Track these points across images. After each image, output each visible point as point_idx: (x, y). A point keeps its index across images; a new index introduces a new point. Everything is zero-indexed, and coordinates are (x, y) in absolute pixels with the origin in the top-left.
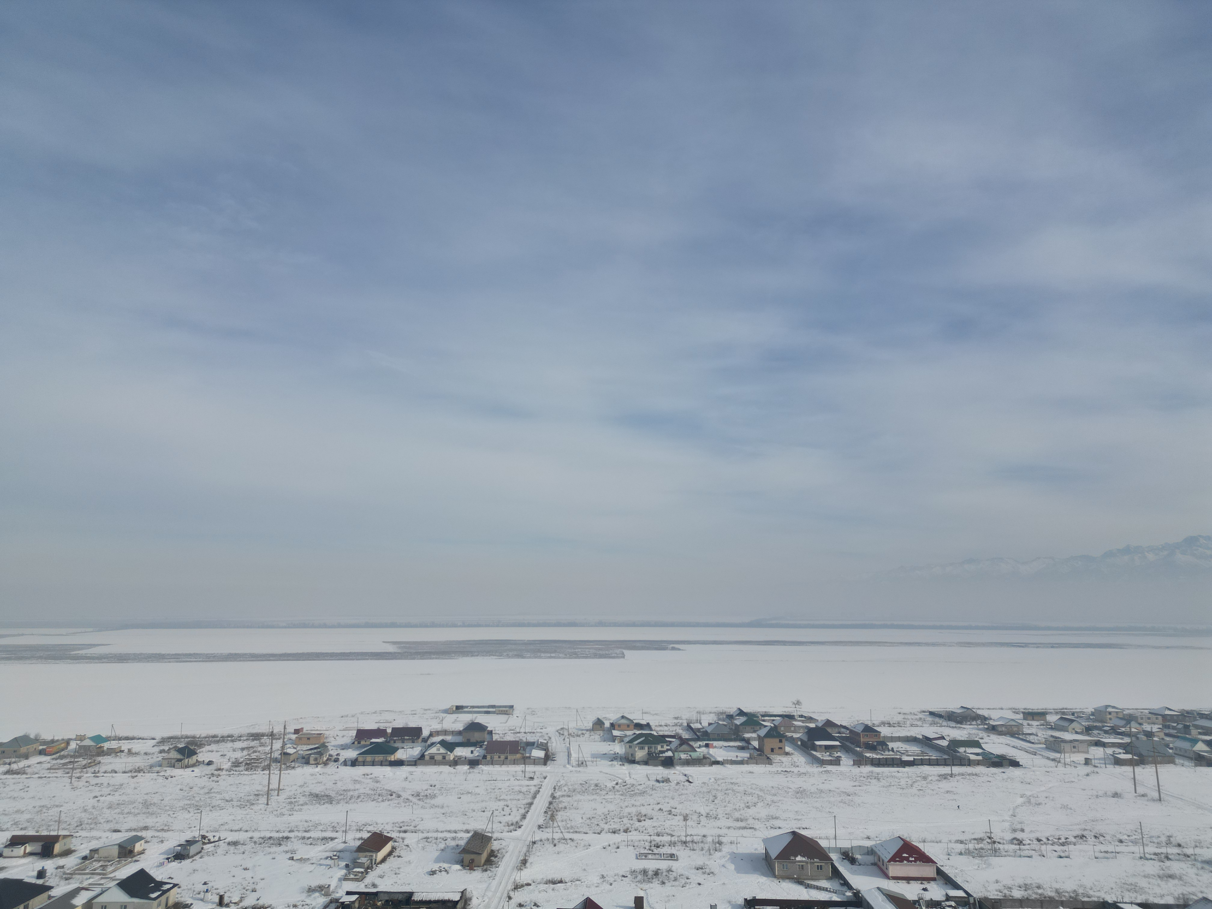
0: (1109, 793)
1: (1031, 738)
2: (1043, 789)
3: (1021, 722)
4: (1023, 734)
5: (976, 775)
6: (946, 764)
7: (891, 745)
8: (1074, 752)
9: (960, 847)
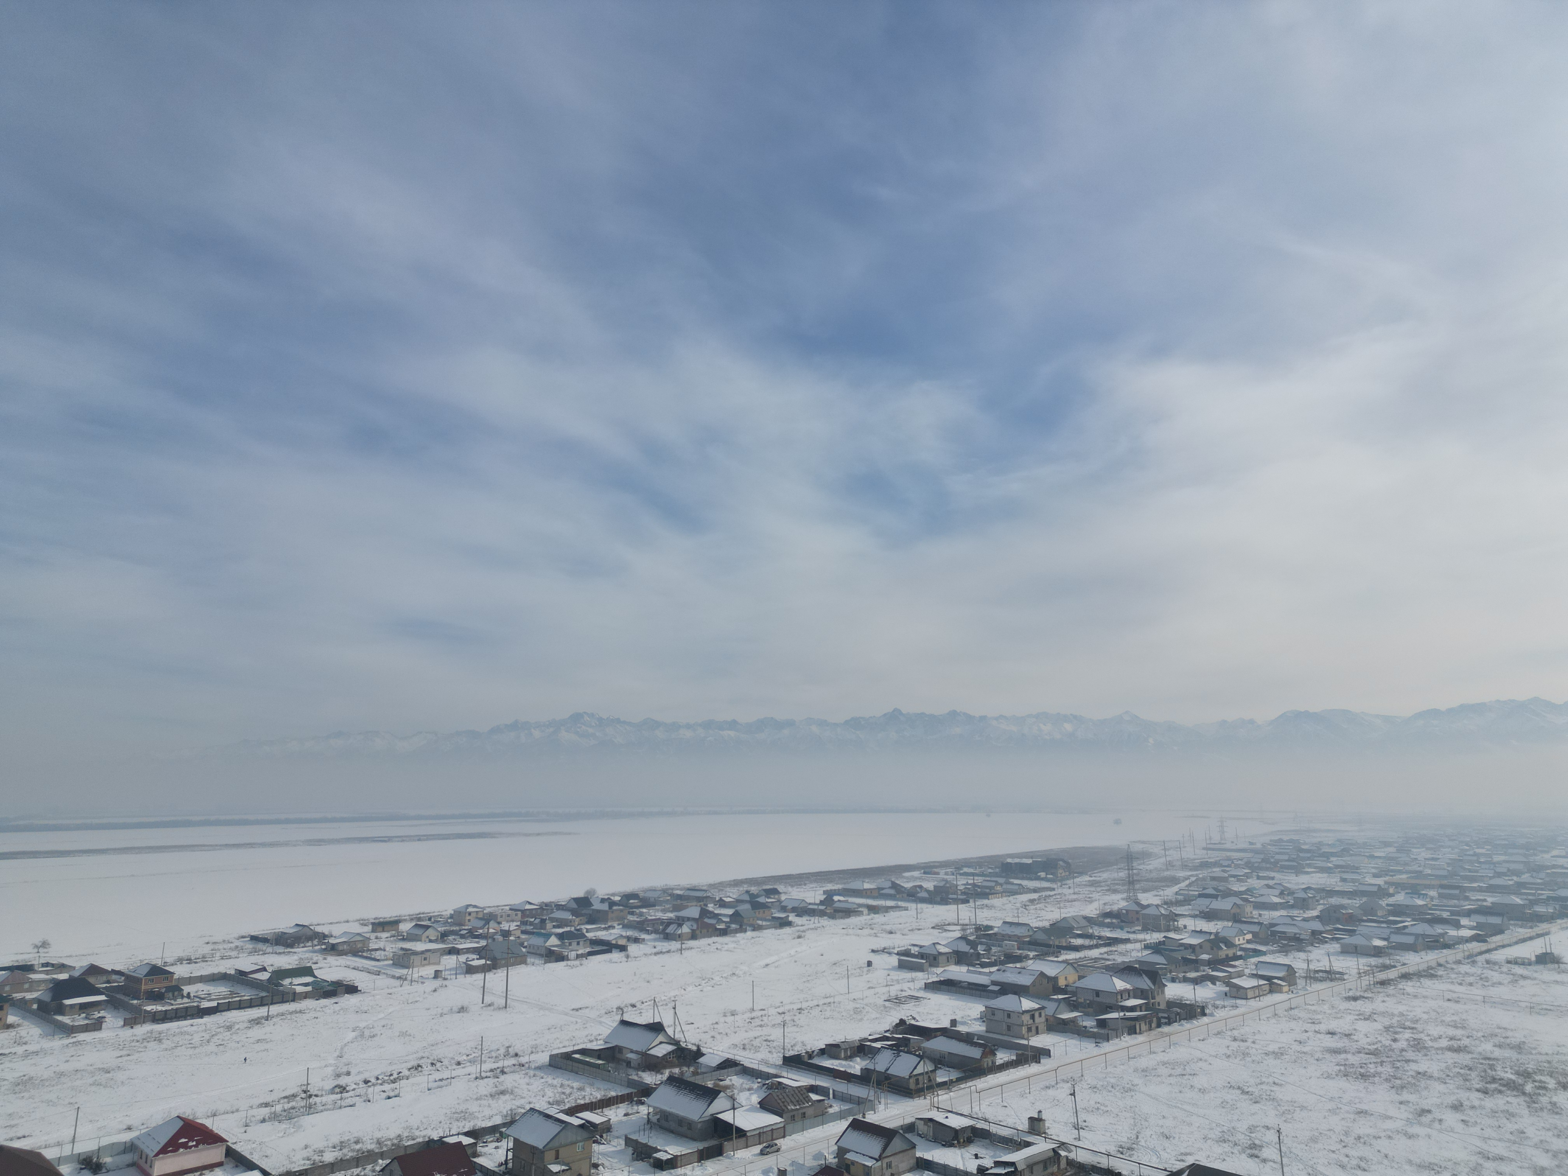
0: (455, 1009)
1: (377, 955)
2: (382, 1015)
3: (367, 935)
4: (369, 950)
5: (300, 1012)
6: (262, 1005)
7: (186, 989)
8: (424, 966)
9: (265, 1111)
